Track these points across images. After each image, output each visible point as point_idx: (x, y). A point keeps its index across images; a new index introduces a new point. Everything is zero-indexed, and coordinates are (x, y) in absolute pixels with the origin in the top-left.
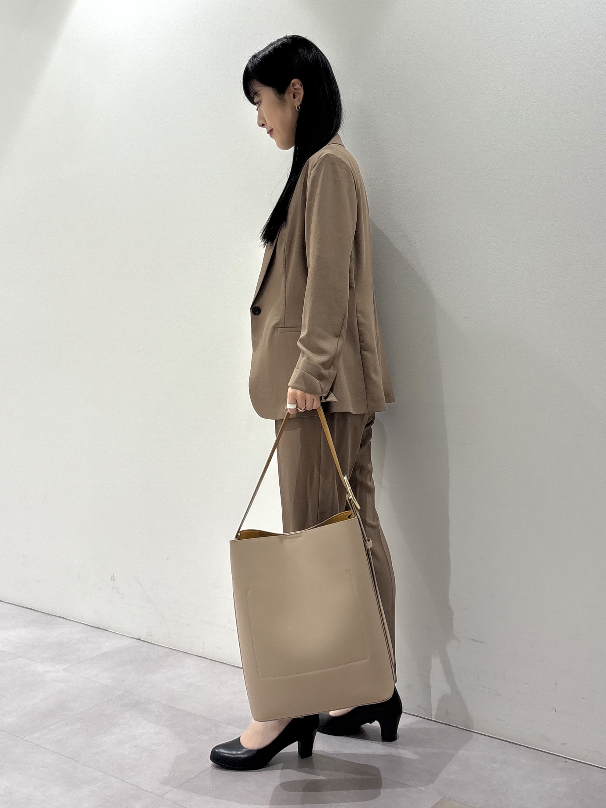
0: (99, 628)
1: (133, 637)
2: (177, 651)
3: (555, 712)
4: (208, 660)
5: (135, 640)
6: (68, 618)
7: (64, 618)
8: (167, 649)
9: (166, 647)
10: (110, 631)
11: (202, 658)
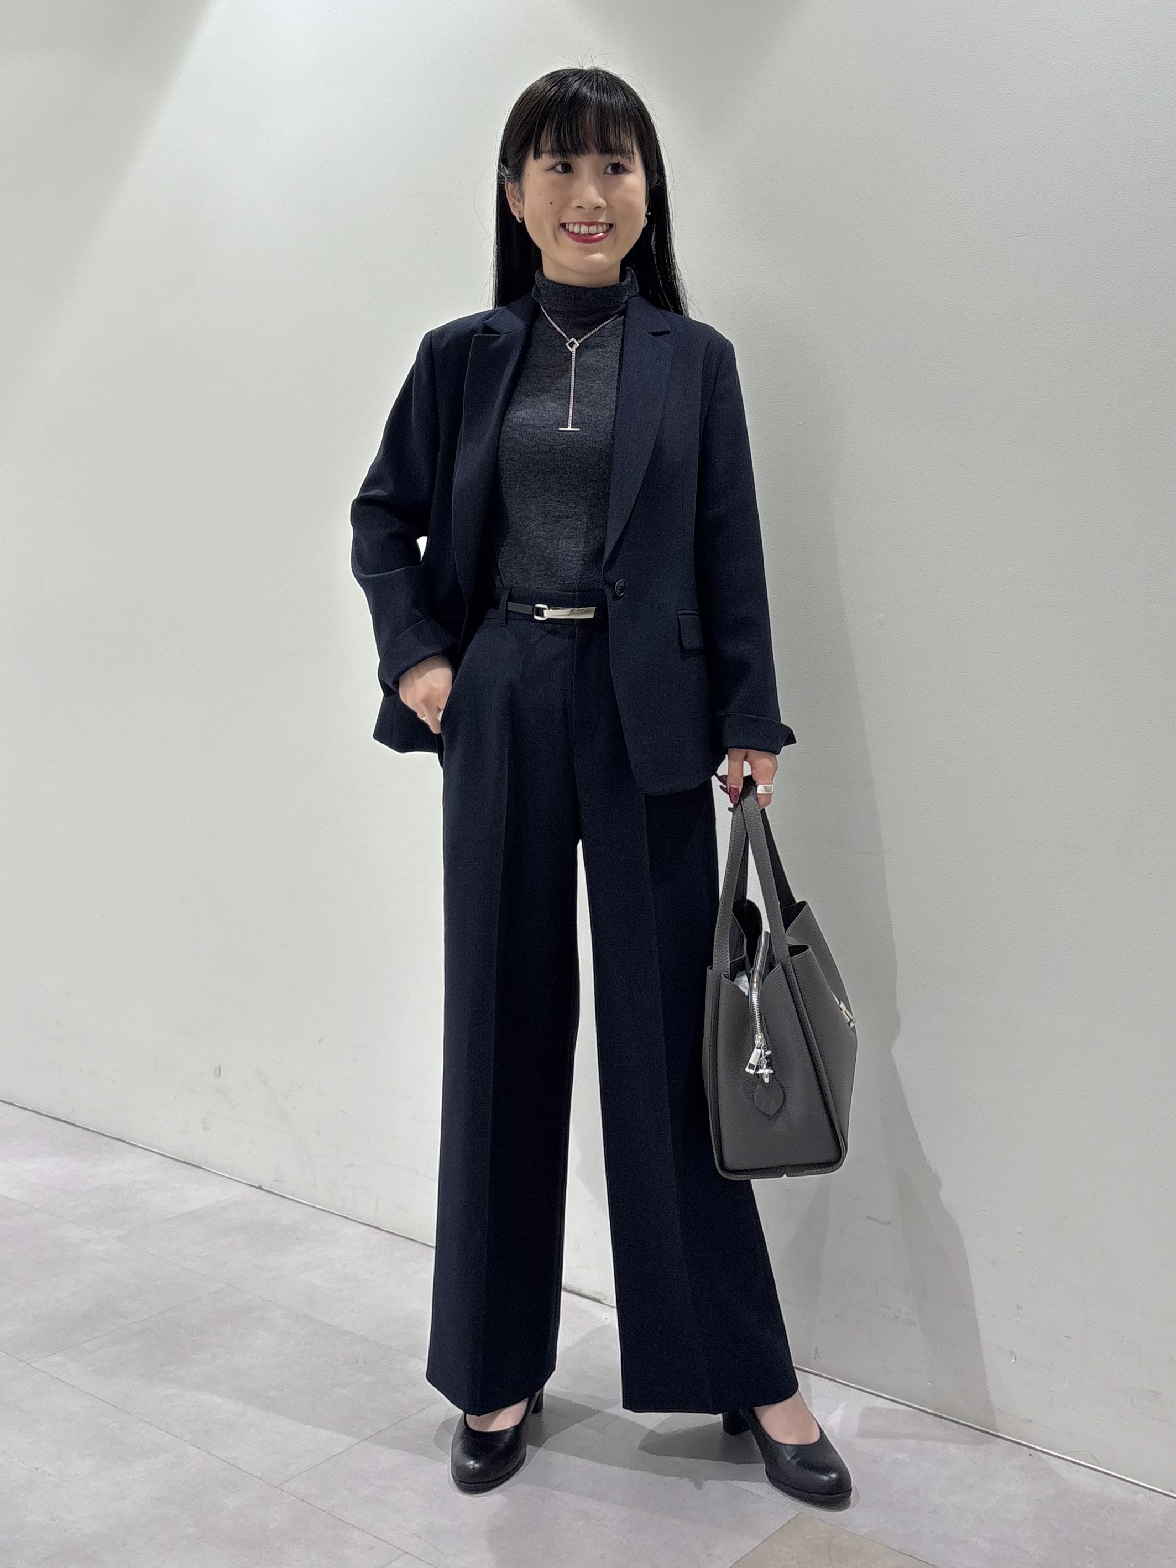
0: (189, 1164)
1: (248, 1183)
2: (328, 1214)
3: (1014, 1361)
4: (383, 1232)
5: (252, 1188)
6: (132, 1142)
7: (124, 1141)
8: (310, 1207)
9: (310, 1205)
10: (208, 1169)
11: (373, 1229)
